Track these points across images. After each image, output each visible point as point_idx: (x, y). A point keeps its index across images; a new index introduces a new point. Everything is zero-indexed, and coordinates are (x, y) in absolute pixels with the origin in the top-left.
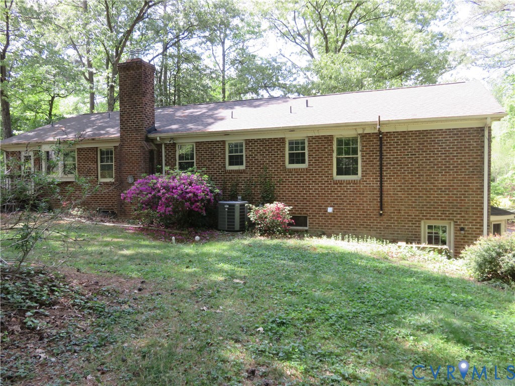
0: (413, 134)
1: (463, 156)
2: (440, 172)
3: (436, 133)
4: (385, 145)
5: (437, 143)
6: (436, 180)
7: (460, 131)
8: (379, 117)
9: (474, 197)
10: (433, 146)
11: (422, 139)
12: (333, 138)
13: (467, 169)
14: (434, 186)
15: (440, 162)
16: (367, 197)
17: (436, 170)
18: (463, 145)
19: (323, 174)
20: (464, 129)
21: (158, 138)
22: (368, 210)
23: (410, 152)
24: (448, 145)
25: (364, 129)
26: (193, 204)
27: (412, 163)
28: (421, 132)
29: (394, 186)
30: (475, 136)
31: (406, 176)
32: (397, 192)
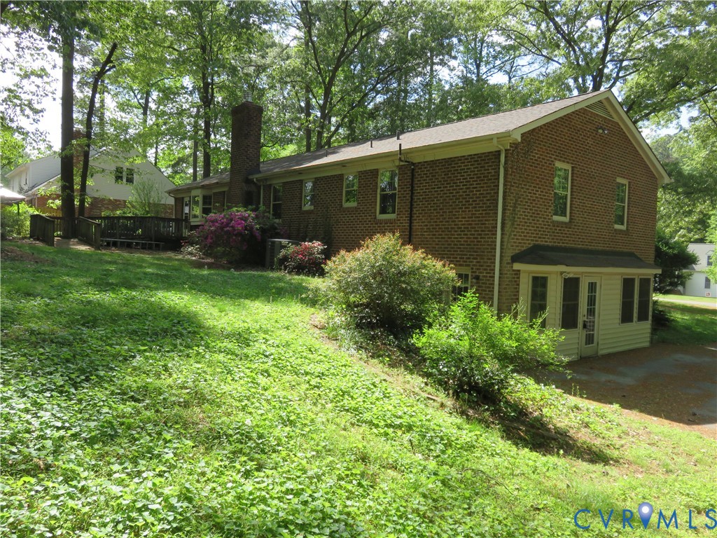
0: (440, 163)
1: (482, 187)
2: (460, 208)
3: (460, 160)
4: (416, 178)
5: (459, 173)
6: (457, 218)
8: (400, 145)
9: (489, 238)
10: (456, 177)
11: (447, 168)
12: (378, 172)
13: (485, 204)
14: (455, 225)
15: (461, 196)
17: (457, 205)
18: (483, 174)
19: (368, 213)
20: (483, 153)
21: (255, 180)
23: (436, 185)
24: (469, 175)
27: (437, 197)
28: (446, 161)
29: (422, 226)
30: (493, 162)
31: (431, 213)
32: (425, 232)
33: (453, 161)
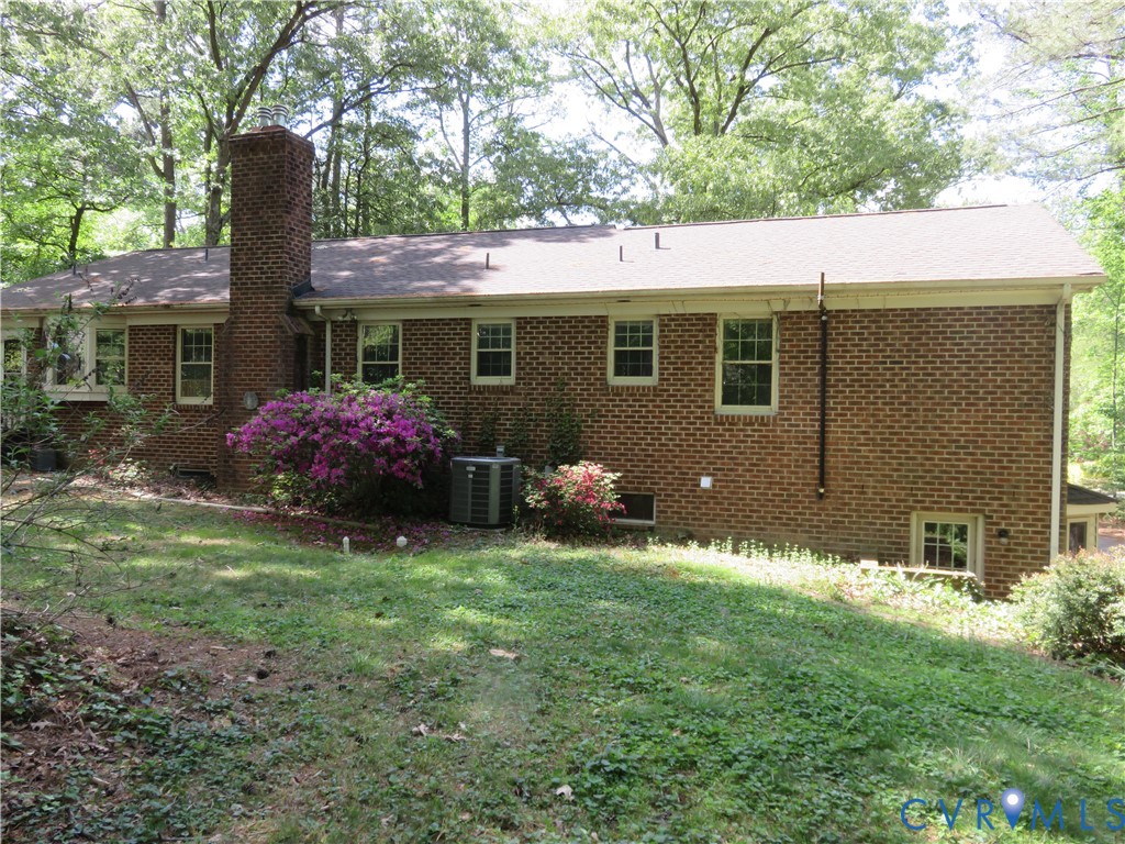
0: (897, 315)
1: (1008, 368)
2: (955, 404)
3: (949, 314)
4: (833, 340)
5: (948, 338)
6: (946, 422)
7: (1000, 313)
8: (823, 274)
9: (1031, 462)
10: (940, 344)
11: (917, 327)
12: (716, 320)
13: (1016, 399)
14: (941, 435)
15: (956, 381)
16: (790, 455)
17: (946, 398)
18: (1008, 344)
19: (692, 401)
20: (1010, 307)
21: (317, 309)
22: (793, 484)
23: (889, 357)
24: (974, 344)
25: (786, 302)
26: (395, 461)
27: (893, 381)
28: (914, 313)
29: (851, 433)
30: (1036, 325)
31: (879, 409)
32: (859, 445)
33: (932, 315)
